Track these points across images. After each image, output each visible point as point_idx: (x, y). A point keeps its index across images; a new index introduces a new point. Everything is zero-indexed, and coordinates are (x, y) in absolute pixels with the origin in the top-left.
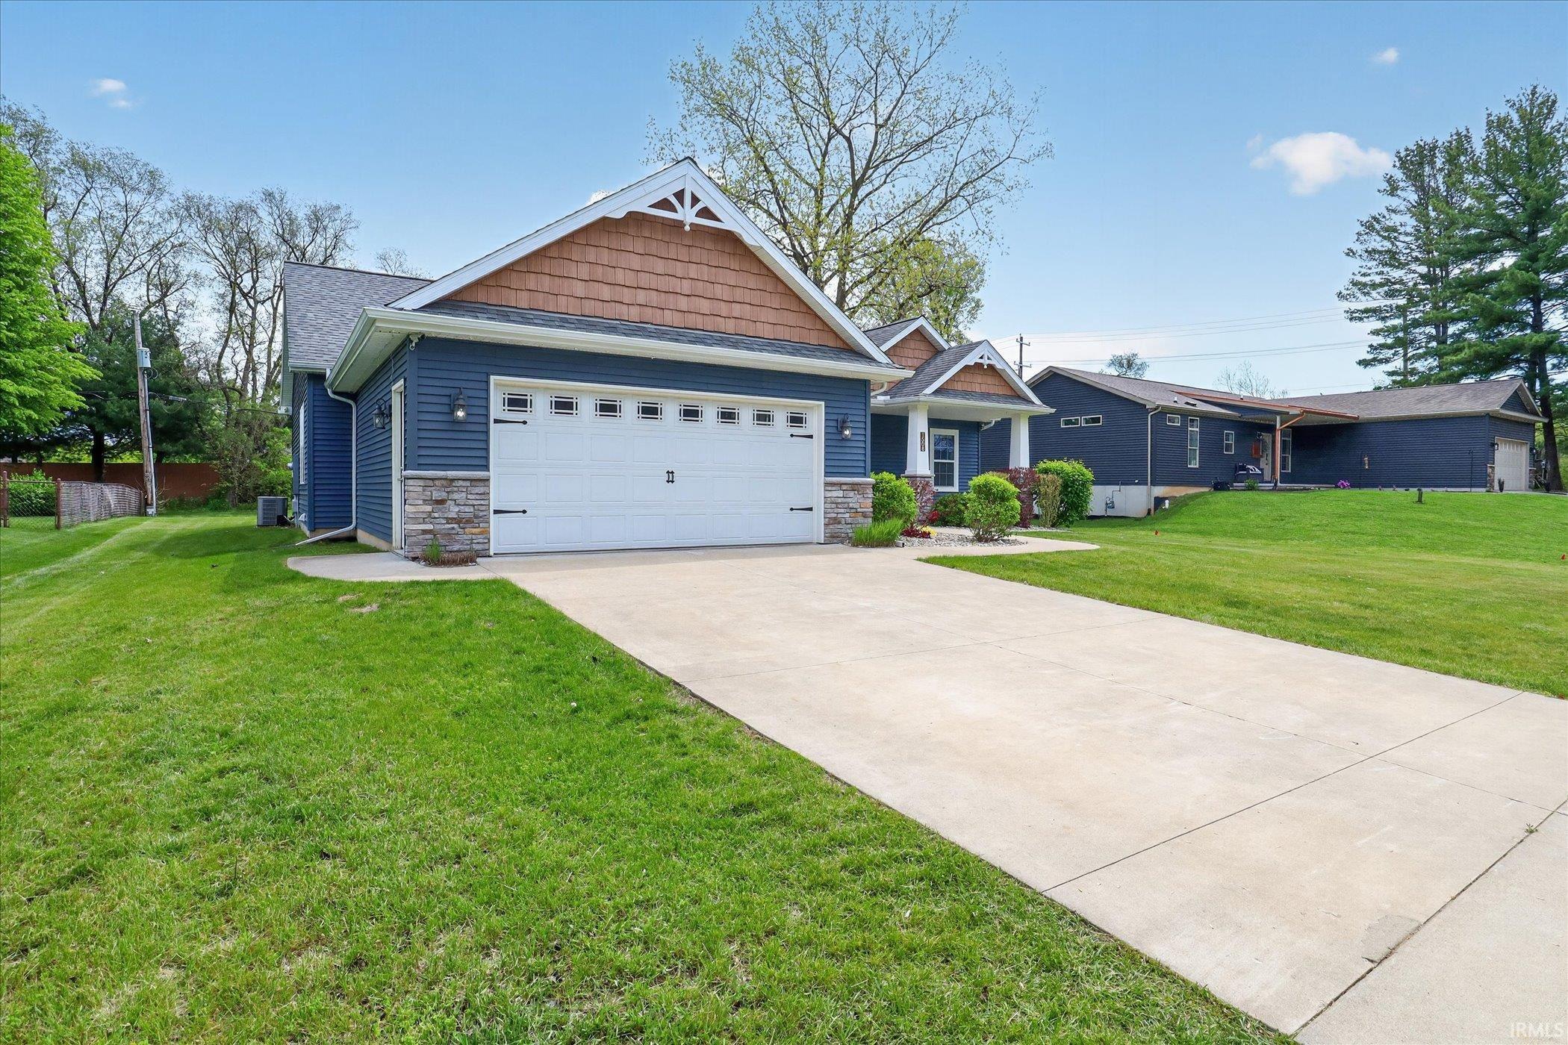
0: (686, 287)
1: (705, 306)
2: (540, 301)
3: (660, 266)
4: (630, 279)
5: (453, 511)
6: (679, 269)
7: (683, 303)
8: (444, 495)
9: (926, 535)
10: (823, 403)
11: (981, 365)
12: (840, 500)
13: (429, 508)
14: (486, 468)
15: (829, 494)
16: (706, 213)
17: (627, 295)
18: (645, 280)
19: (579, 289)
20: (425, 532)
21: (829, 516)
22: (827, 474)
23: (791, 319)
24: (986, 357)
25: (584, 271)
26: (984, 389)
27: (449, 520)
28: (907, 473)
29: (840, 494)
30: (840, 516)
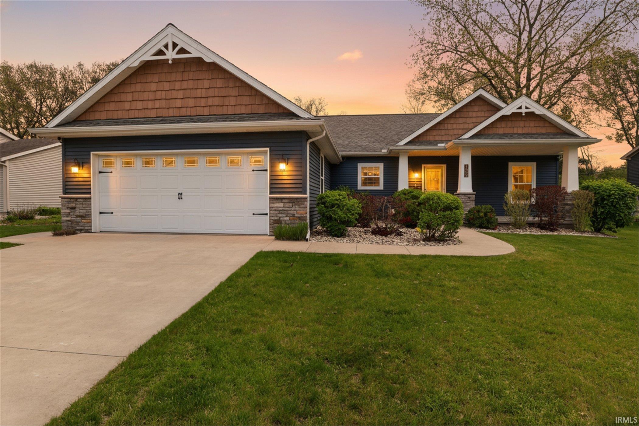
0: (180, 94)
1: (191, 102)
2: (110, 115)
3: (166, 86)
4: (151, 96)
5: (78, 212)
6: (177, 85)
7: (178, 103)
8: (74, 205)
9: (400, 234)
10: (268, 149)
11: (521, 113)
12: (281, 209)
13: (68, 211)
14: (90, 193)
15: (272, 205)
16: (182, 51)
17: (150, 105)
18: (158, 95)
19: (127, 106)
20: (69, 221)
21: (273, 218)
22: (271, 193)
23: (246, 100)
24: (523, 107)
25: (129, 97)
26: (525, 131)
27: (77, 216)
28: (458, 192)
29: (281, 205)
30: (281, 219)
